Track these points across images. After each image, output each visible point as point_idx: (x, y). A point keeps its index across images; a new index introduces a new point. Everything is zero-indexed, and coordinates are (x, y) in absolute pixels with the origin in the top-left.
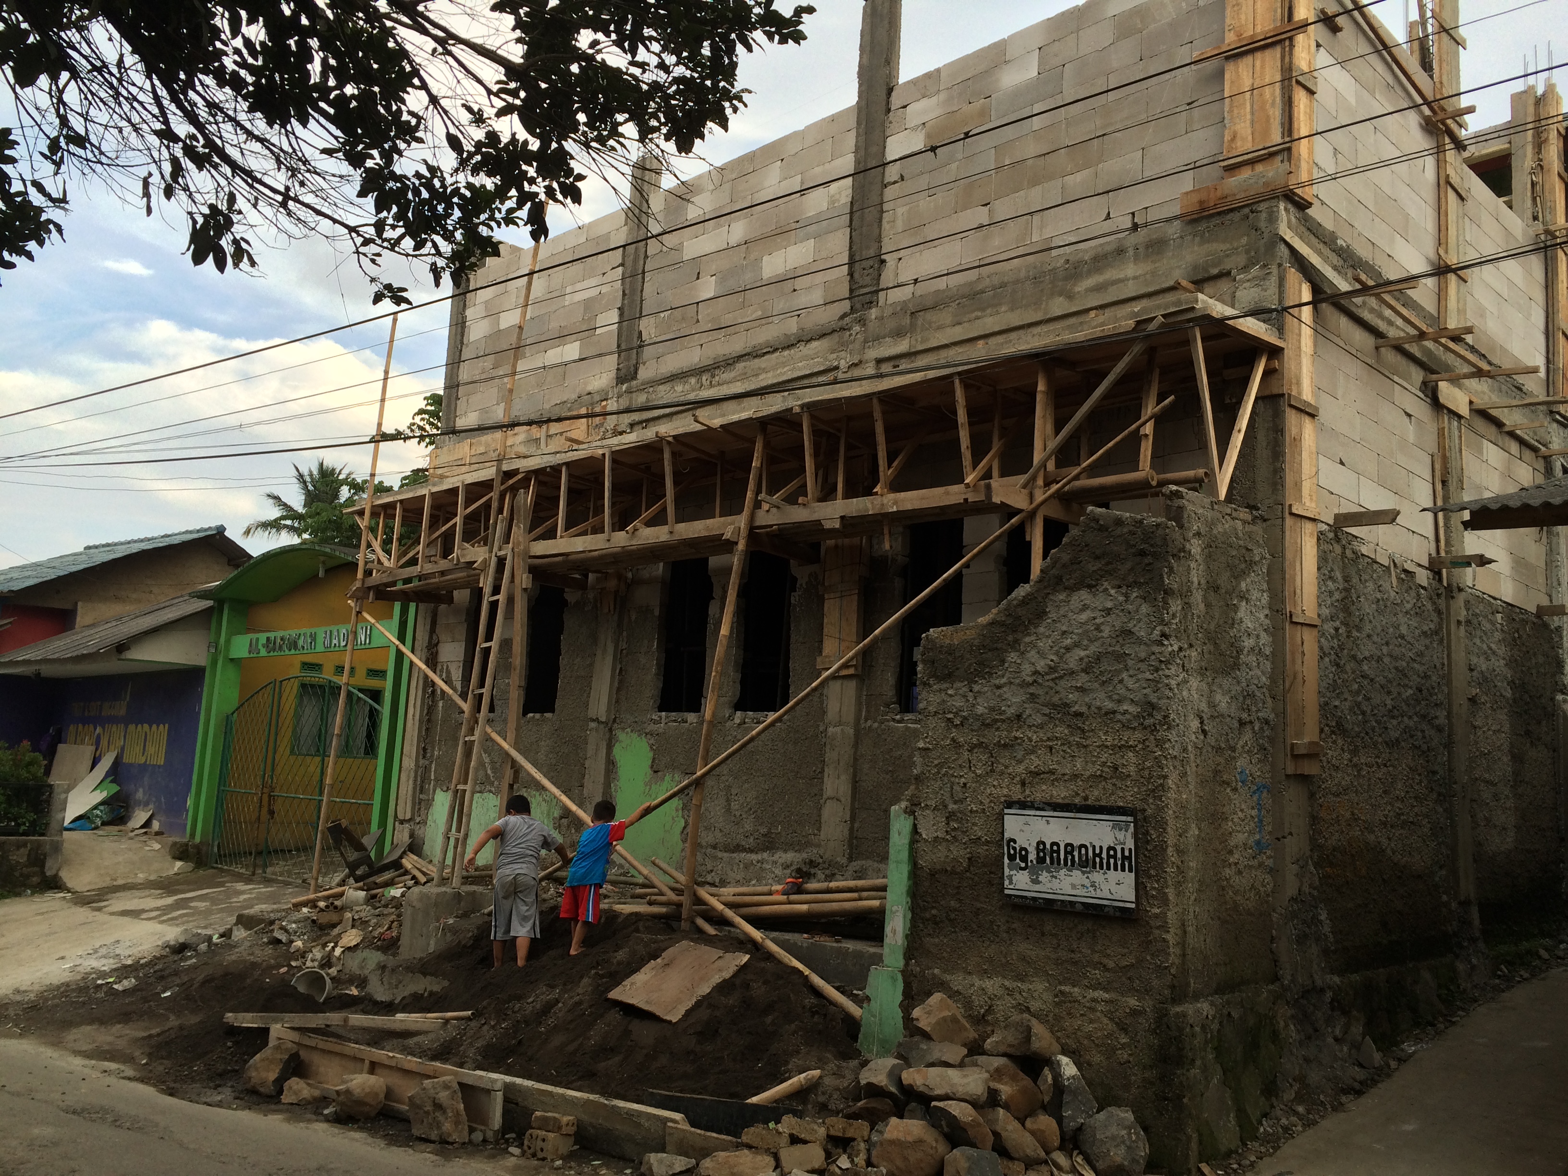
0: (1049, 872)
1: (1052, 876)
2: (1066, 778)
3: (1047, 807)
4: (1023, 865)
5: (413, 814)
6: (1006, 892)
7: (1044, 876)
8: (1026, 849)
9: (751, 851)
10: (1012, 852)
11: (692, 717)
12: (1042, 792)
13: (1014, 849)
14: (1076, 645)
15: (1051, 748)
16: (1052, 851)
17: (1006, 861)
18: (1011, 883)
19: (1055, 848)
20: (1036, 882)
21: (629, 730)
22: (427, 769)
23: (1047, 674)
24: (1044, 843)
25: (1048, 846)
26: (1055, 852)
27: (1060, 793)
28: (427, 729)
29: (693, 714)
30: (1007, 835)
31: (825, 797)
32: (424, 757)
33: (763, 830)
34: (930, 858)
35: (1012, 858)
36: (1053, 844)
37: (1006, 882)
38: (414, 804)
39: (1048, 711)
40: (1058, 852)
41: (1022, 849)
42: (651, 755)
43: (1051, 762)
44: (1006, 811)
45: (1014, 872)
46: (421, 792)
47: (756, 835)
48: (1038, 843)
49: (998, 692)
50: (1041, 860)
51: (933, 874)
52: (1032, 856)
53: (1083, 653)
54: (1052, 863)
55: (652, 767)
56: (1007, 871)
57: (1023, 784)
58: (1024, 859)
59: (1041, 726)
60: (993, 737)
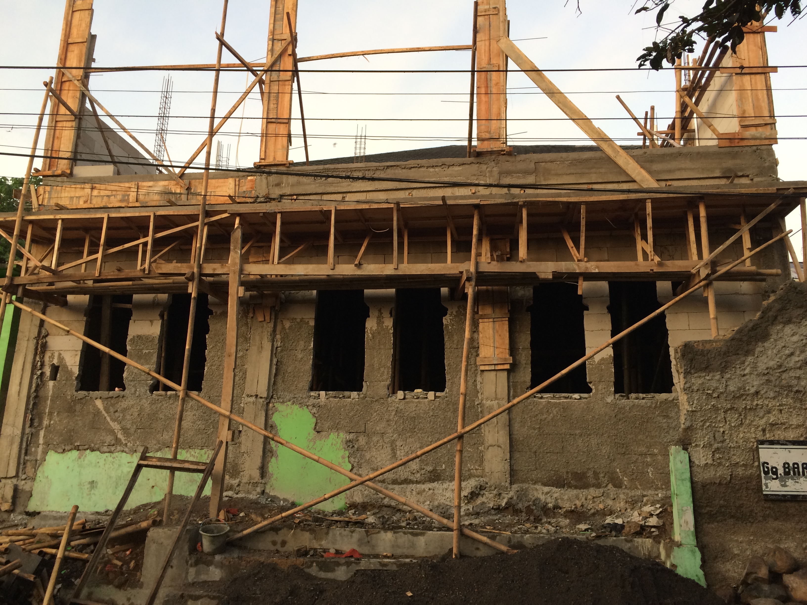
0: (793, 479)
1: (796, 482)
2: (793, 426)
3: (788, 443)
4: (775, 477)
5: (17, 473)
6: (764, 493)
7: (790, 482)
8: (776, 468)
9: (417, 482)
10: (766, 470)
11: (354, 394)
12: (779, 434)
13: (768, 468)
14: (792, 354)
15: (781, 411)
16: (794, 468)
17: (763, 475)
18: (767, 487)
19: (796, 466)
20: (785, 486)
21: (289, 403)
22: (34, 435)
23: (777, 369)
24: (788, 464)
25: (791, 465)
26: (796, 468)
27: (791, 435)
28: (34, 404)
29: (355, 393)
30: (762, 460)
31: (487, 445)
32: (31, 426)
33: (430, 468)
34: (701, 476)
35: (766, 473)
36: (794, 464)
37: (764, 487)
38: (19, 464)
39: (778, 390)
40: (798, 468)
41: (773, 468)
42: (314, 420)
43: (783, 418)
44: (760, 446)
45: (769, 481)
46: (26, 454)
47: (423, 472)
48: (784, 464)
49: (743, 379)
50: (787, 473)
51: (704, 486)
52: (781, 471)
53: (797, 359)
54: (794, 474)
55: (315, 429)
56: (764, 481)
57: (764, 430)
58: (775, 473)
59: (774, 398)
60: (741, 404)
